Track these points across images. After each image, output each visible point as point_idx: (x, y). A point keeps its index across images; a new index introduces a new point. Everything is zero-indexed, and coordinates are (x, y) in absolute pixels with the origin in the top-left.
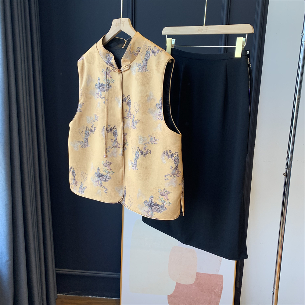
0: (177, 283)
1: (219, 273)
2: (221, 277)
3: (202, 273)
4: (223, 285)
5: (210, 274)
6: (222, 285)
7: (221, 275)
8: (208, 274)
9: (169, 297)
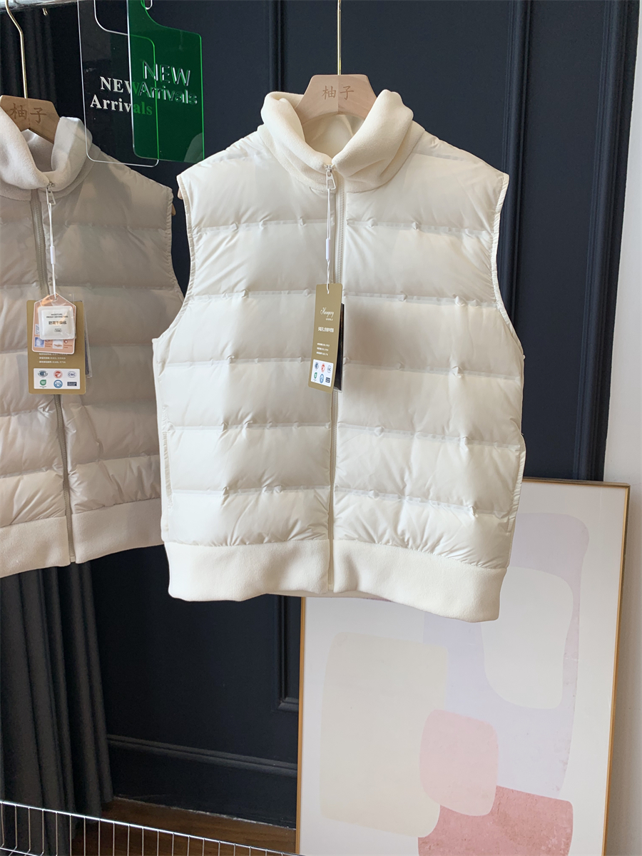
0: (443, 809)
1: (561, 796)
2: (566, 807)
3: (513, 791)
4: (572, 831)
5: (533, 795)
6: (569, 831)
7: (568, 802)
8: (529, 794)
9: (423, 842)
